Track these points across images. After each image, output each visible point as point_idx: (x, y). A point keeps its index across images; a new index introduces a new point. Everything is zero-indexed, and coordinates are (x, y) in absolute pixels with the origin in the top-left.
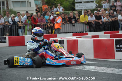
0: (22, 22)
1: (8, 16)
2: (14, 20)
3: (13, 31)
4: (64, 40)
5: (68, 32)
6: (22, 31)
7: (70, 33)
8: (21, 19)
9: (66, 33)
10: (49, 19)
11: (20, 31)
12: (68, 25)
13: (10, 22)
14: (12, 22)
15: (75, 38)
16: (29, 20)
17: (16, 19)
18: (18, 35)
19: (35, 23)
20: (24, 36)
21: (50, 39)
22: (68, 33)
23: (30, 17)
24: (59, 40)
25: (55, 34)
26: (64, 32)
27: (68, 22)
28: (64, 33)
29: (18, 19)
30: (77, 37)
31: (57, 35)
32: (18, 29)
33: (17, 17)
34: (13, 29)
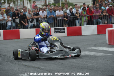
0: (79, 13)
1: (67, 9)
3: (71, 22)
6: (79, 22)
8: (78, 11)
10: (105, 10)
11: (77, 22)
13: (68, 13)
14: (71, 14)
16: (84, 11)
17: (74, 11)
18: (76, 25)
19: (91, 14)
20: (81, 27)
21: (106, 29)
23: (85, 9)
25: (111, 24)
29: (75, 10)
32: (75, 20)
33: (75, 8)
34: (71, 20)
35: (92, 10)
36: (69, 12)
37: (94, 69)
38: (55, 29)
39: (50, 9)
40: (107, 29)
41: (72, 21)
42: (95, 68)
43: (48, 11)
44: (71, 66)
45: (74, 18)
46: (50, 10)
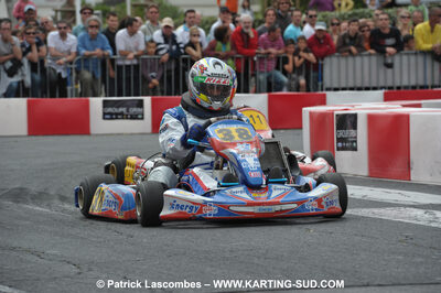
1: (155, 24)
2: (174, 36)
3: (169, 78)
4: (355, 116)
5: (367, 85)
7: (375, 89)
9: (360, 89)
10: (302, 37)
12: (366, 59)
13: (159, 44)
14: (167, 46)
15: (396, 108)
21: (304, 109)
22: (367, 89)
24: (336, 113)
25: (320, 92)
26: (351, 85)
27: (372, 48)
28: (352, 89)
30: (404, 106)
31: (324, 95)
34: (169, 71)
35: (252, 35)
36: (162, 40)
37: (256, 261)
38: (104, 101)
39: (92, 27)
40: (306, 110)
41: (173, 73)
42: (259, 258)
43: (81, 34)
44: (165, 248)
45: (181, 64)
46: (90, 30)
